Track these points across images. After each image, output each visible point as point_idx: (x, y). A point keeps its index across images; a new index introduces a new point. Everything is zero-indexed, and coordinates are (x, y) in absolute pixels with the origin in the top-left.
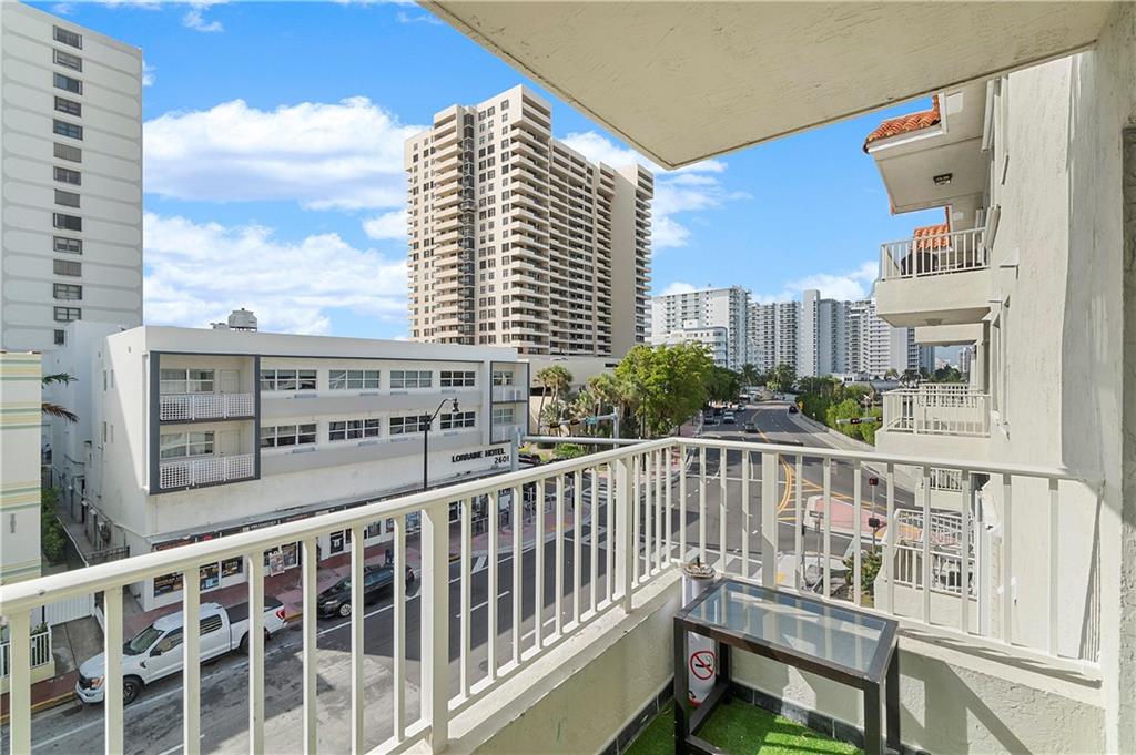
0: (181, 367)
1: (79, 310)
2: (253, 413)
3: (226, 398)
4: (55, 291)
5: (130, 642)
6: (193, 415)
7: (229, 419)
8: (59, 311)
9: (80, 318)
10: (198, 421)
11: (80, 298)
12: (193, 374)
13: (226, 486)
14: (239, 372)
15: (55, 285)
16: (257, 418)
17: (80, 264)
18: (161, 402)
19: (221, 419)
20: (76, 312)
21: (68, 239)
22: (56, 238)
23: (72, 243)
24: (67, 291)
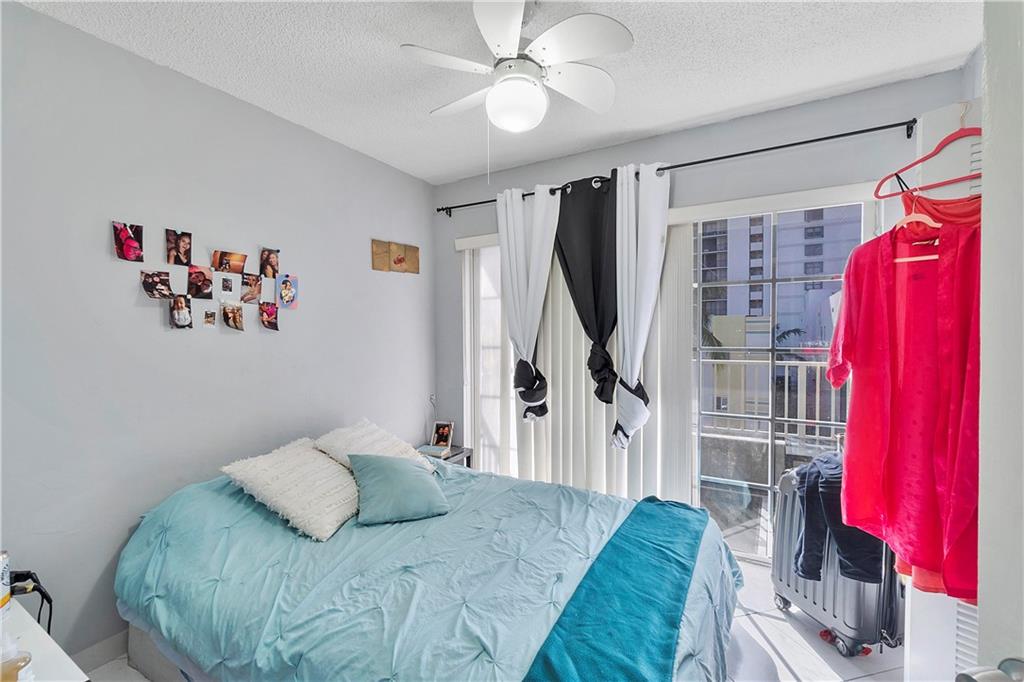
4: (806, 268)
9: (822, 290)
15: (806, 264)
17: (821, 245)
21: (814, 228)
22: (806, 229)
23: (817, 230)
24: (814, 267)
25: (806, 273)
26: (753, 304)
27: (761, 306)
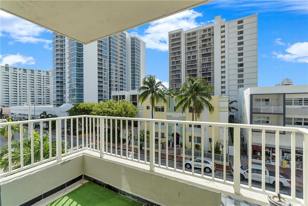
0: (259, 98)
1: (243, 85)
2: (282, 112)
3: (272, 107)
4: (238, 81)
5: (243, 166)
6: (262, 112)
7: (273, 114)
8: (239, 86)
9: (243, 87)
10: (263, 113)
11: (243, 82)
12: (263, 100)
13: (272, 134)
14: (278, 99)
15: (238, 80)
16: (284, 114)
17: (243, 74)
18: (253, 107)
19: (271, 114)
20: (242, 86)
21: (241, 69)
22: (238, 69)
23: (242, 70)
24: (240, 81)
25: (238, 83)
26: (223, 92)
27: (225, 93)
